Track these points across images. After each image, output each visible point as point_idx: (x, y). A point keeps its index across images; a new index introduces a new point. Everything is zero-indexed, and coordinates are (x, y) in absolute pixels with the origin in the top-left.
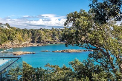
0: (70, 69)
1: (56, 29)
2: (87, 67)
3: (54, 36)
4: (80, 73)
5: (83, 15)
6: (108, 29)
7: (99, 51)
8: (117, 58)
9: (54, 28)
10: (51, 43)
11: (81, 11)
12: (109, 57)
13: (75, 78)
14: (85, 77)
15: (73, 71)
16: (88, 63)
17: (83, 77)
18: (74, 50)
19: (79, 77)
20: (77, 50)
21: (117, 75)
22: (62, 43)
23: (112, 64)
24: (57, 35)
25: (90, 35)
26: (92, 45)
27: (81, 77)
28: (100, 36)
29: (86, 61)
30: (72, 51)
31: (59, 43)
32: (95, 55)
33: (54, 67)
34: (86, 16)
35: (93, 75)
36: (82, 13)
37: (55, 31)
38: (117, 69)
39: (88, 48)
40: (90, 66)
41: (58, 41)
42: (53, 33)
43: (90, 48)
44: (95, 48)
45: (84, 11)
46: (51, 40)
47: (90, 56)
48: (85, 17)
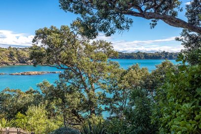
0: (38, 92)
1: (14, 48)
2: (59, 88)
3: (11, 56)
4: (52, 94)
5: (54, 32)
6: (81, 48)
7: (70, 71)
8: (89, 78)
9: (12, 47)
10: (8, 65)
11: (52, 27)
12: (81, 77)
13: (47, 101)
14: (57, 99)
15: (41, 93)
16: (61, 84)
17: (55, 99)
18: (36, 72)
19: (50, 99)
20: (40, 72)
21: (89, 95)
22: (21, 64)
23: (85, 83)
24: (16, 55)
25: (63, 54)
26: (65, 64)
27: (53, 99)
28: (74, 55)
29: (59, 81)
30: (34, 73)
31: (18, 64)
32: (66, 75)
33: (15, 91)
34: (58, 33)
35: (65, 96)
36: (53, 30)
37: (12, 50)
38: (90, 89)
39: (60, 68)
40: (63, 87)
41: (17, 62)
42: (11, 53)
43: (62, 68)
44: (67, 67)
45: (55, 28)
46: (8, 61)
47: (61, 76)
48: (57, 35)
